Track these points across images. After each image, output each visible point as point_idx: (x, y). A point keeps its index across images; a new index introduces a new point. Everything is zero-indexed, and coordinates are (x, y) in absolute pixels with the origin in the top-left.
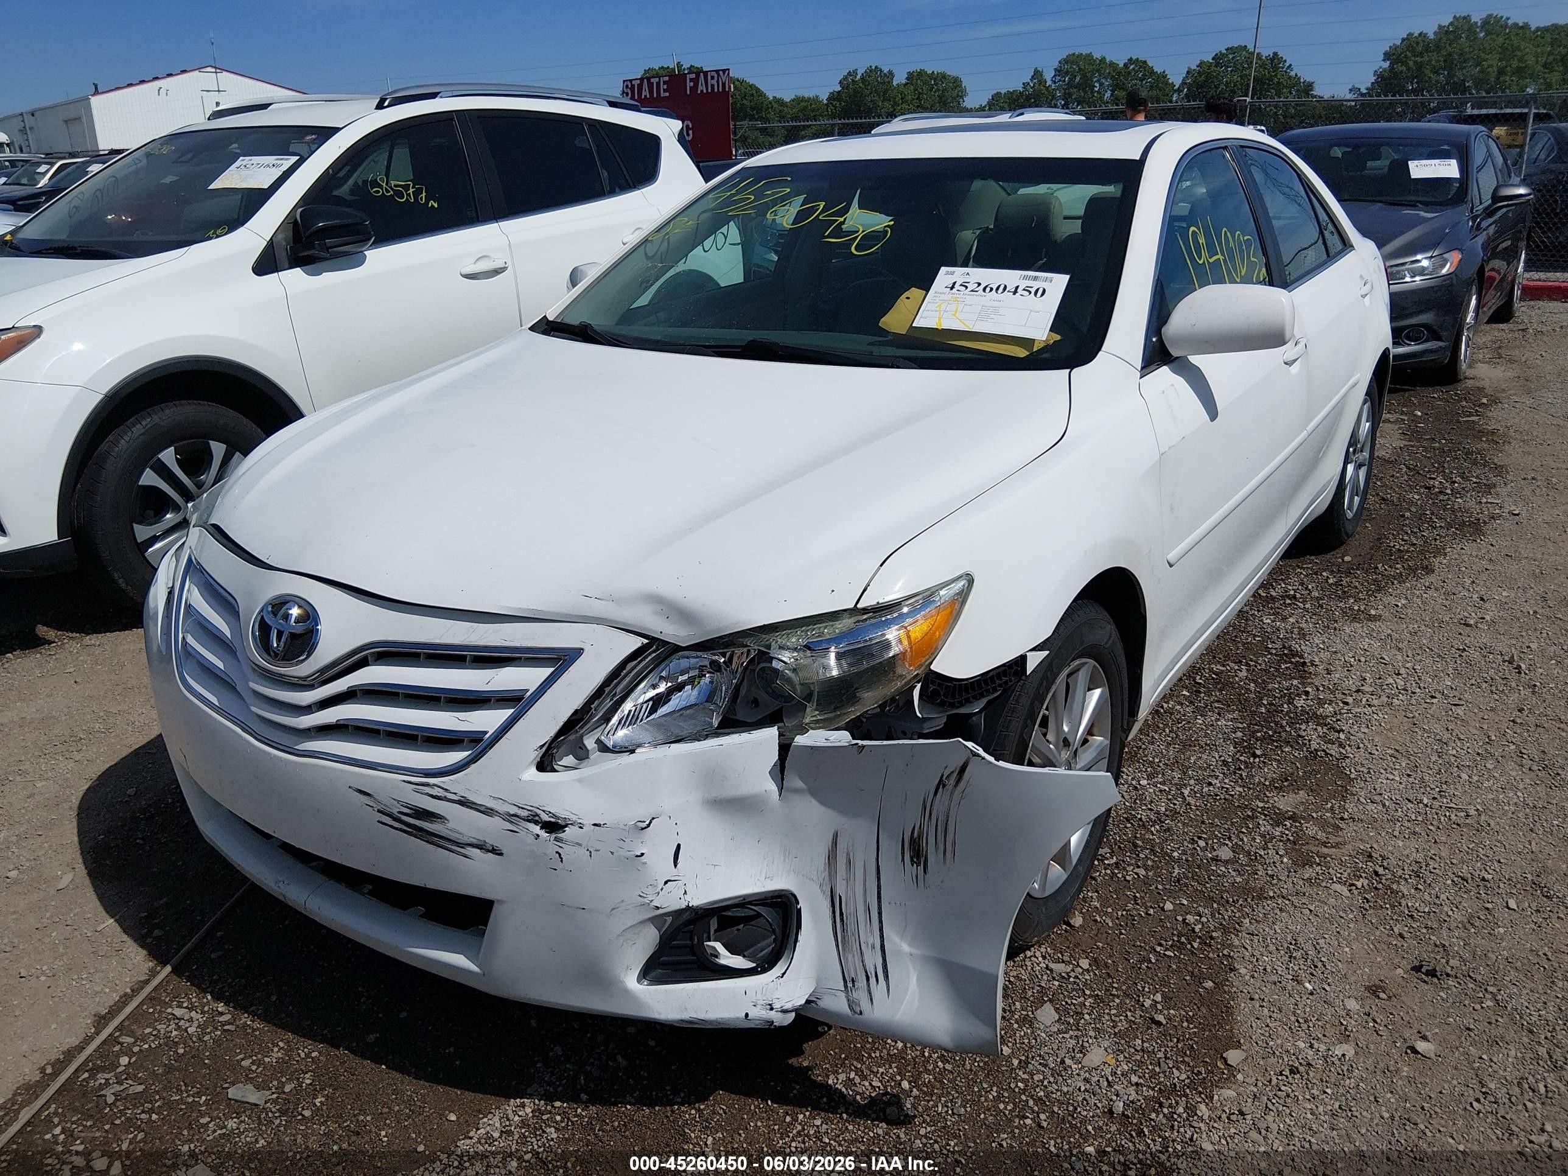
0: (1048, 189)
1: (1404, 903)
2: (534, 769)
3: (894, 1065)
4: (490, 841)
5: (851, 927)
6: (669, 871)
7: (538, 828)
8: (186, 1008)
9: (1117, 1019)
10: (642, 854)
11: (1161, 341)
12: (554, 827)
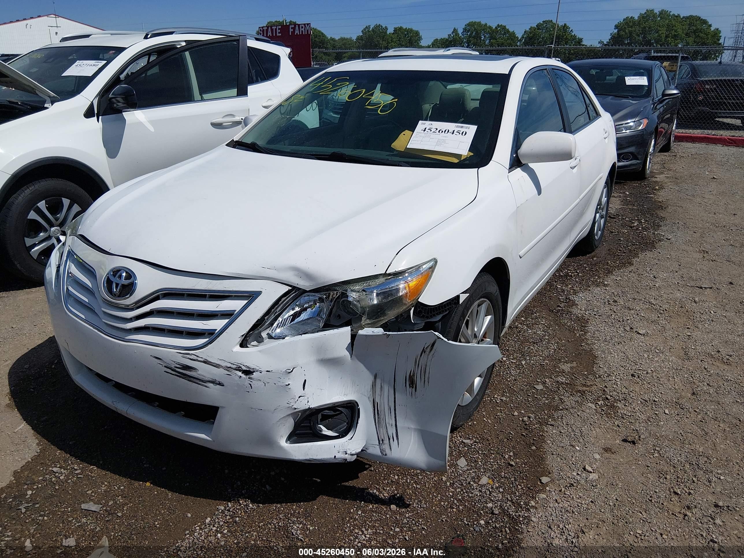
0: (461, 86)
1: (619, 411)
2: (239, 346)
3: (394, 486)
4: (218, 379)
5: (382, 417)
6: (301, 392)
7: (241, 373)
8: (58, 467)
9: (493, 464)
10: (289, 384)
11: (517, 156)
12: (248, 372)
